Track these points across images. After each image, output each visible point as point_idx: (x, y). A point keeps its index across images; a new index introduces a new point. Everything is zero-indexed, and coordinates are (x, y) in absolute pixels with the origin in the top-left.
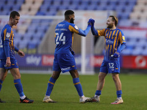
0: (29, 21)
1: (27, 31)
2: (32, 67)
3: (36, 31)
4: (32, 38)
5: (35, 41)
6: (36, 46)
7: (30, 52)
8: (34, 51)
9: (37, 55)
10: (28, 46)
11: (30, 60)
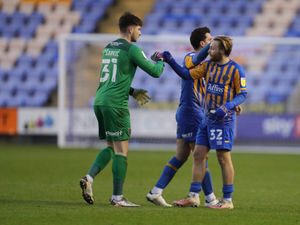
0: (269, 49)
1: (265, 68)
2: (276, 139)
3: (284, 68)
4: (275, 82)
5: (281, 89)
6: (284, 99)
7: (271, 110)
8: (279, 108)
9: (285, 116)
10: (268, 98)
11: (271, 126)
